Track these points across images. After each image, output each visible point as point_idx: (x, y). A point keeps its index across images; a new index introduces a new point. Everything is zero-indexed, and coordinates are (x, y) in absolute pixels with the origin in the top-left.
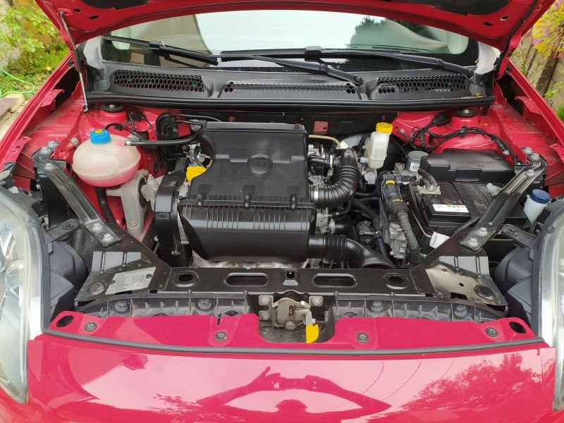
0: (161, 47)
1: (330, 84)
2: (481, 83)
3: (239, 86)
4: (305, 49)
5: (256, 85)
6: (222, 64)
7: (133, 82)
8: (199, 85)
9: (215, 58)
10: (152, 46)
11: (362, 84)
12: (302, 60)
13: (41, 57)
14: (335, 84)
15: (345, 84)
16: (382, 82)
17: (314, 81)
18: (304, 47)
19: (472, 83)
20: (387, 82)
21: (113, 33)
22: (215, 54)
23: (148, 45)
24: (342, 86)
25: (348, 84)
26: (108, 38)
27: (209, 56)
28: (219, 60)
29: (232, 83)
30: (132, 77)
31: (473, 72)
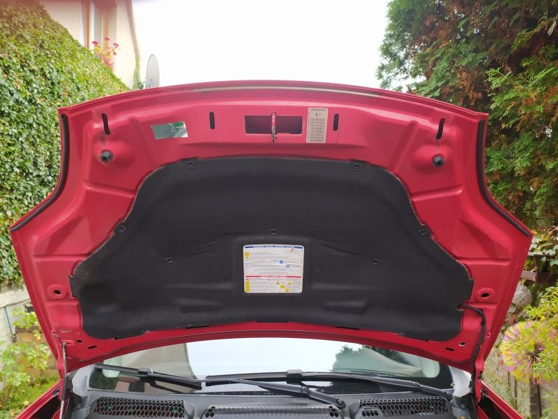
0: (149, 374)
1: (313, 407)
2: (463, 406)
3: (220, 411)
4: (286, 373)
5: (238, 409)
6: (206, 389)
7: (114, 409)
8: (180, 410)
9: (200, 383)
10: (141, 373)
11: (345, 407)
12: (284, 383)
13: (23, 391)
14: (317, 407)
15: (327, 406)
16: (364, 405)
17: (296, 404)
18: (286, 371)
19: (454, 406)
20: (368, 404)
21: (106, 362)
22: (200, 379)
23: (137, 372)
24: (324, 409)
25: (330, 407)
26: (100, 367)
27: (194, 381)
28: (203, 384)
29: (213, 407)
30: (114, 404)
31: (451, 395)
